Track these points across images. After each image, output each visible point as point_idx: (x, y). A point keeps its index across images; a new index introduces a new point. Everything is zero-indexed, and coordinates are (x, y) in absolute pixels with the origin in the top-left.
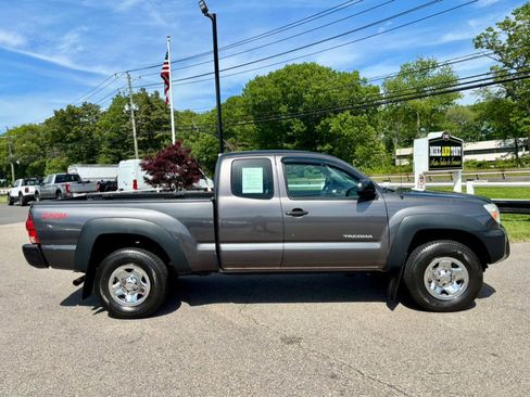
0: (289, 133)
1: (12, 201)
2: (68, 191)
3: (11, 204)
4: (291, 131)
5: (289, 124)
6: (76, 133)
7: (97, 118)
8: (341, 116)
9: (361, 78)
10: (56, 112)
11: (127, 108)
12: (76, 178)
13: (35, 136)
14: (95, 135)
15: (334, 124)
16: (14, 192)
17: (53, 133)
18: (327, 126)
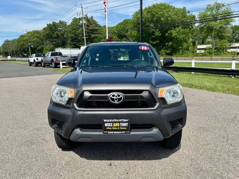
0: (153, 36)
1: (31, 64)
2: (57, 60)
3: (30, 65)
4: (154, 35)
5: (154, 32)
6: (57, 34)
7: (65, 28)
8: (177, 29)
9: (187, 11)
10: (48, 25)
11: (81, 22)
12: (60, 54)
13: (39, 35)
14: (65, 36)
15: (174, 33)
16: (32, 60)
17: (47, 34)
18: (171, 34)
